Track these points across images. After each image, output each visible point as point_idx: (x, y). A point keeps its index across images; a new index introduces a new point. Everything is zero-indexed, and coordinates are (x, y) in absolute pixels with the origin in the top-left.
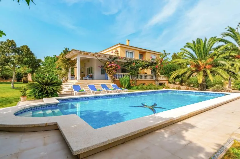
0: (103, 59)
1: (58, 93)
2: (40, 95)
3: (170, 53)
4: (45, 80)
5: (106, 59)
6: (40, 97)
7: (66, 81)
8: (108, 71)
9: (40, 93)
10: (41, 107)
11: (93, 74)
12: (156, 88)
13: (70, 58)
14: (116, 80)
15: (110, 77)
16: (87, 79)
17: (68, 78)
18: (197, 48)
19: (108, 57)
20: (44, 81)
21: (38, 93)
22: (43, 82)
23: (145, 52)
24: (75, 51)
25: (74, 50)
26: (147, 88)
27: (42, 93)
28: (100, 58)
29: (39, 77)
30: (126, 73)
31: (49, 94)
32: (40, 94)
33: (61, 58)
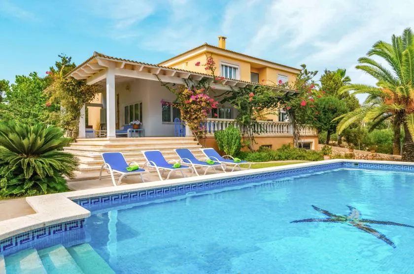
0: (172, 82)
1: (63, 175)
2: (15, 186)
3: (317, 72)
4: (29, 139)
5: (179, 82)
6: (15, 192)
7: (74, 140)
8: (186, 112)
9: (12, 178)
10: (31, 237)
11: (141, 121)
12: (300, 156)
13: (84, 80)
14: (206, 138)
15: (193, 129)
16: (125, 136)
17: (77, 133)
18: (406, 55)
19: (187, 77)
20: (25, 142)
21: (8, 180)
22: (22, 145)
23: (264, 68)
24: (103, 58)
25: (100, 55)
26: (279, 156)
27: (20, 180)
28: (165, 80)
29: (8, 129)
30: (220, 117)
31: (39, 180)
32: (14, 181)
33: (59, 78)
